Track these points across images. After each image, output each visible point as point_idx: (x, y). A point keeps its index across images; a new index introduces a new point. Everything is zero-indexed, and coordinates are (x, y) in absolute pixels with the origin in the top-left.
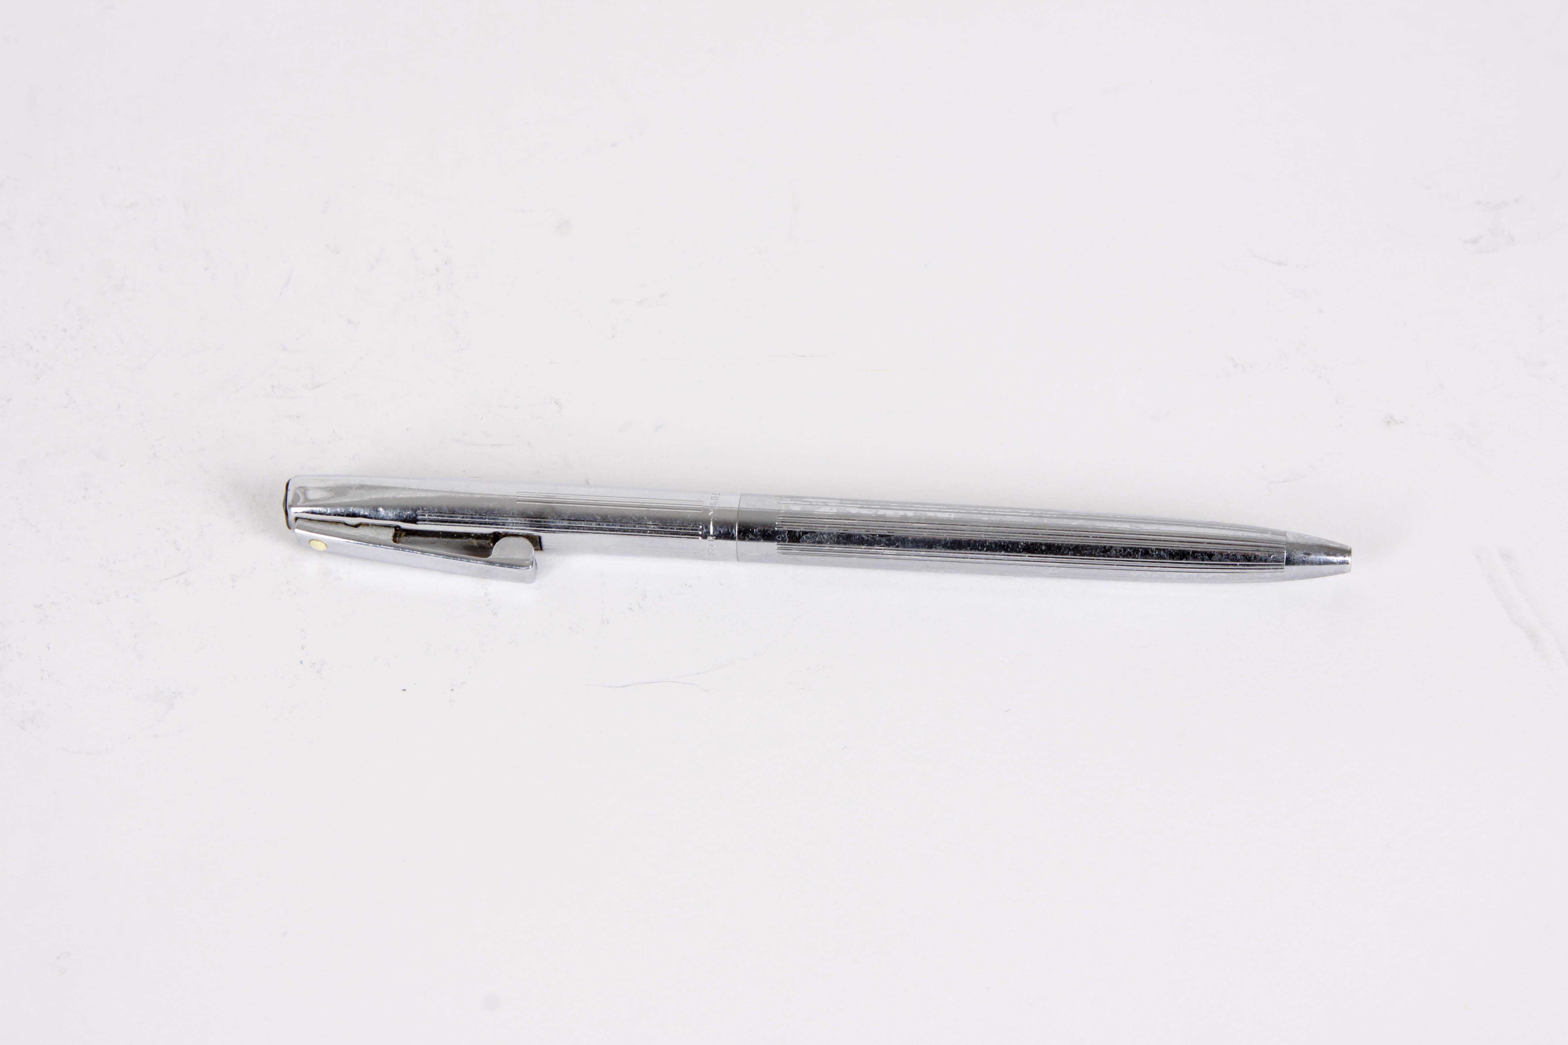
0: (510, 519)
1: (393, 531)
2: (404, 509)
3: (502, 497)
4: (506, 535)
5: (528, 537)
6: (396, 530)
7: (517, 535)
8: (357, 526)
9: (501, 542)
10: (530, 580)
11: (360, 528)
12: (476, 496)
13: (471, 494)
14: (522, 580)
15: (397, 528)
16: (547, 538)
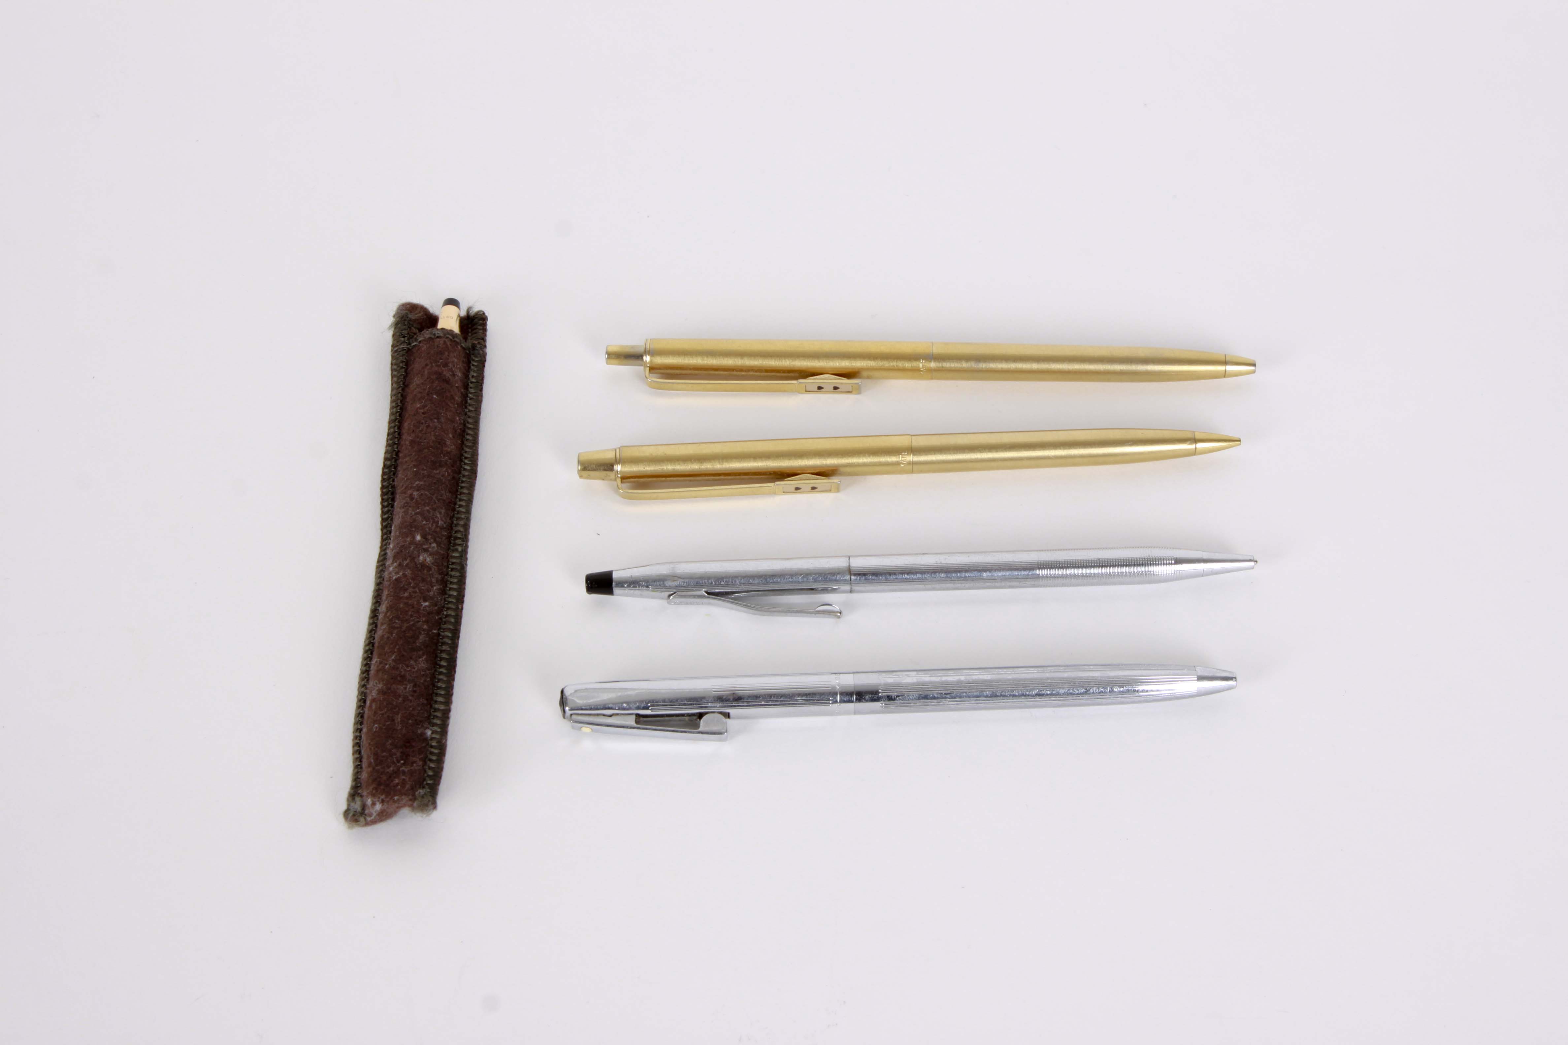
0: (709, 704)
1: (634, 717)
2: (642, 702)
3: (702, 690)
4: (706, 713)
5: (721, 713)
6: (636, 716)
7: (714, 712)
8: (611, 716)
9: (705, 718)
10: (725, 740)
11: (613, 717)
12: (686, 691)
13: (682, 689)
14: (720, 740)
15: (638, 716)
16: (732, 711)
